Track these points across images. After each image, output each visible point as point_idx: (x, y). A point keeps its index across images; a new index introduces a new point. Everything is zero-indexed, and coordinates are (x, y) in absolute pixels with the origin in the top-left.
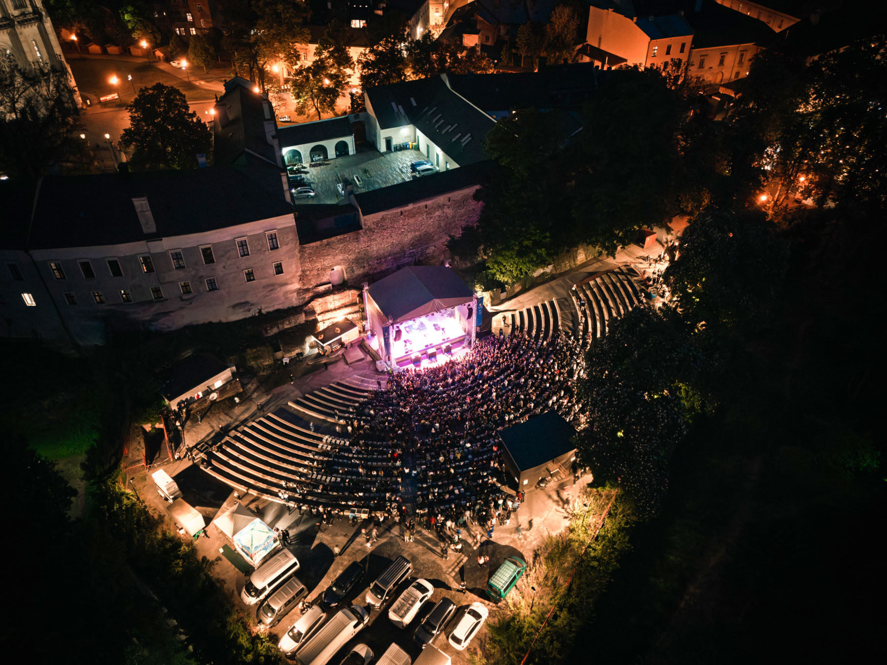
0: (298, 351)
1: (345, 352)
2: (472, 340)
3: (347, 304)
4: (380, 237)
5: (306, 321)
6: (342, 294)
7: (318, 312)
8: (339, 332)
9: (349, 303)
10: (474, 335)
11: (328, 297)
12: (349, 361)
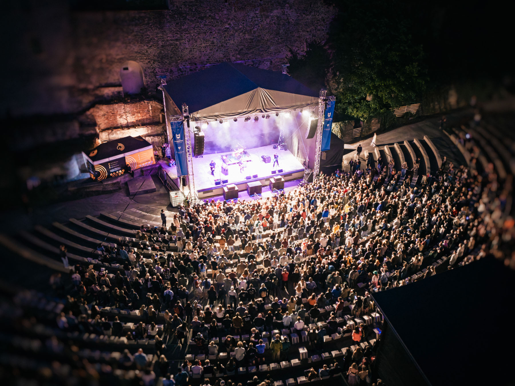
0: (56, 171)
1: (130, 181)
2: (315, 173)
3: (145, 122)
4: (194, 28)
5: (81, 136)
6: (138, 104)
7: (103, 126)
8: (122, 149)
9: (148, 121)
10: (317, 166)
11: (116, 106)
12: (132, 190)
